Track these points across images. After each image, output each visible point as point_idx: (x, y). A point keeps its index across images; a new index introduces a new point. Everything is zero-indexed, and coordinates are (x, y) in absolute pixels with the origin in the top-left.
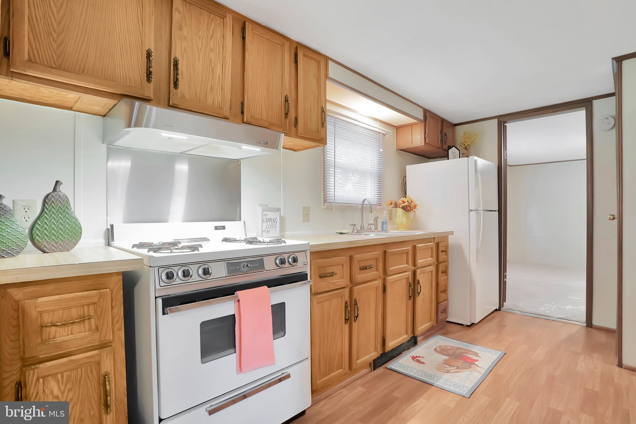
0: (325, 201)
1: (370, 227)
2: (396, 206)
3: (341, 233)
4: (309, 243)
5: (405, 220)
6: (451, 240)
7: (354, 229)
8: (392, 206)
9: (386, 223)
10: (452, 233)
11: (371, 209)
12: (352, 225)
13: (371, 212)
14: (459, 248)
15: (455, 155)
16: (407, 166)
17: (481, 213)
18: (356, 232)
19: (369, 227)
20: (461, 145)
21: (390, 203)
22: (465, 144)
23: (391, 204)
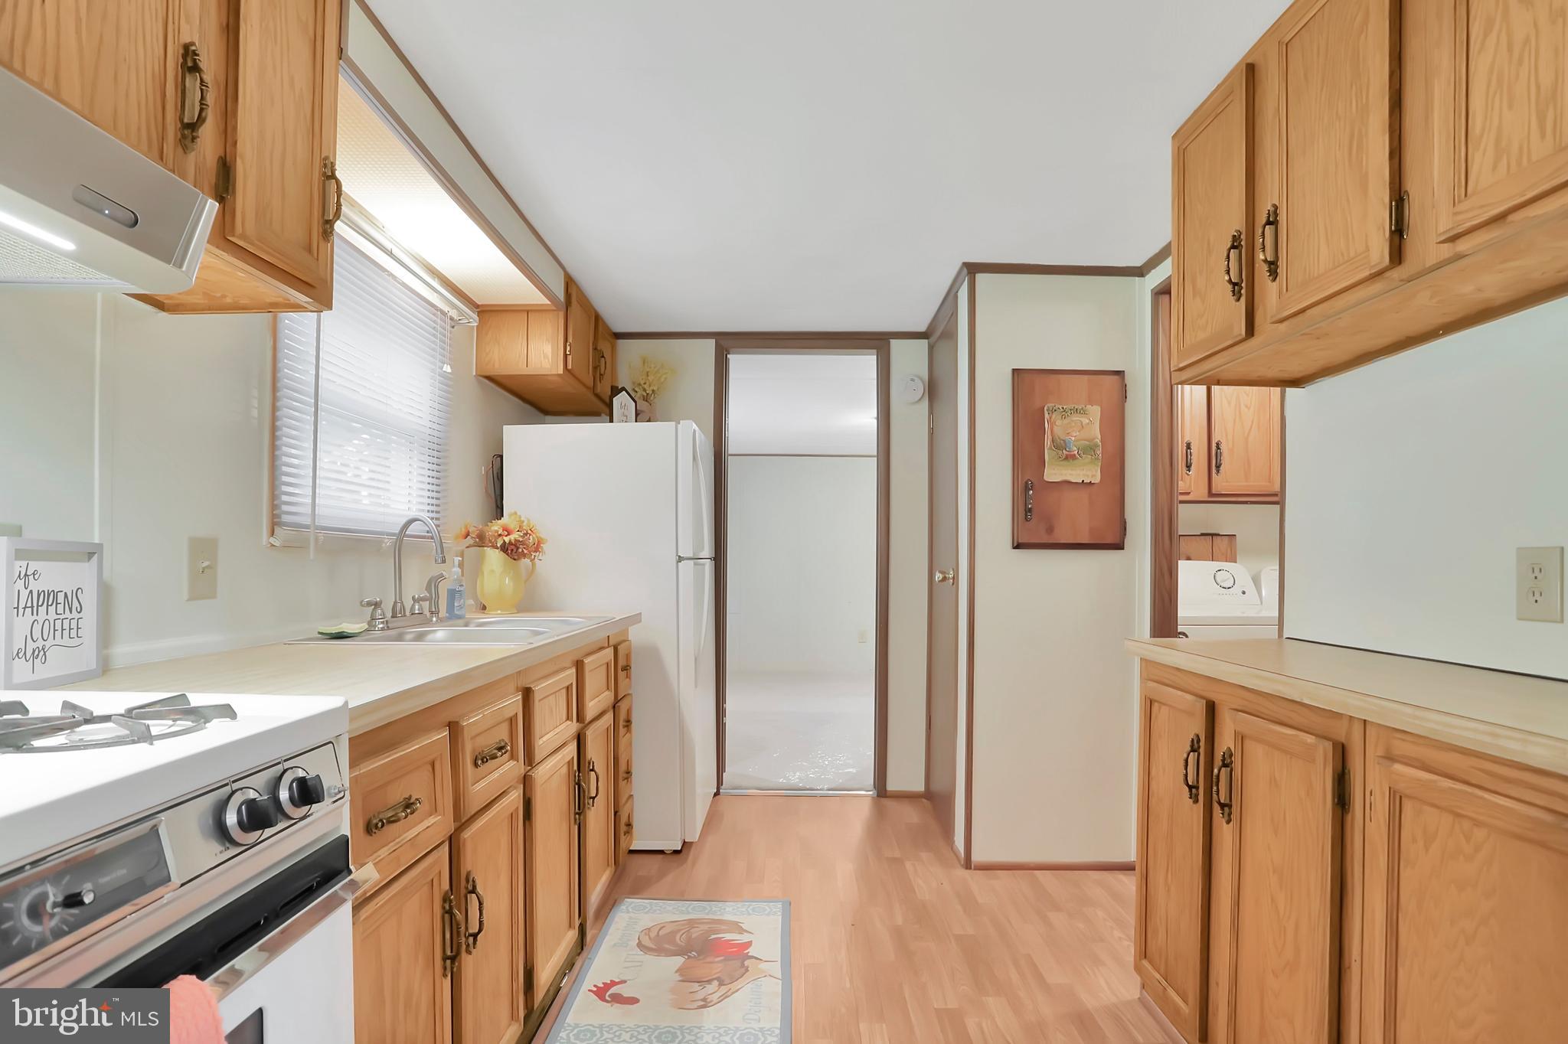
0: (275, 523)
1: (421, 608)
2: (481, 540)
3: (341, 636)
4: (346, 703)
5: (511, 584)
6: (635, 635)
7: (373, 619)
8: (469, 541)
9: (461, 595)
10: (636, 619)
11: (442, 552)
12: (369, 604)
13: (444, 561)
14: (653, 654)
15: (626, 413)
16: (505, 427)
17: (704, 565)
18: (382, 629)
19: (417, 607)
20: (636, 389)
21: (464, 531)
22: (645, 386)
23: (467, 535)
